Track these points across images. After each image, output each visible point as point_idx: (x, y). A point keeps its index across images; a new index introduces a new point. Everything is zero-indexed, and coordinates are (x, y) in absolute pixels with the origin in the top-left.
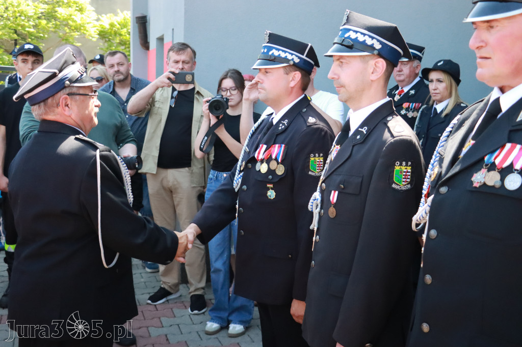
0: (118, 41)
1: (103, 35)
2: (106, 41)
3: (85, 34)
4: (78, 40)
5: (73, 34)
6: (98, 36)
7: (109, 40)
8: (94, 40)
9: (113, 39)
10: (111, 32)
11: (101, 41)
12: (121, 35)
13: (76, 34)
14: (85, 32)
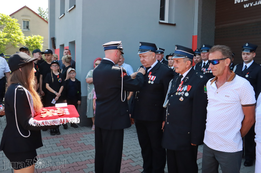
0: (32, 46)
1: (27, 43)
2: (28, 46)
3: (21, 43)
4: (18, 45)
5: (17, 43)
6: (26, 44)
7: (29, 45)
8: (25, 45)
9: (30, 45)
10: (30, 43)
11: (26, 46)
12: (33, 43)
13: (18, 43)
14: (21, 42)
